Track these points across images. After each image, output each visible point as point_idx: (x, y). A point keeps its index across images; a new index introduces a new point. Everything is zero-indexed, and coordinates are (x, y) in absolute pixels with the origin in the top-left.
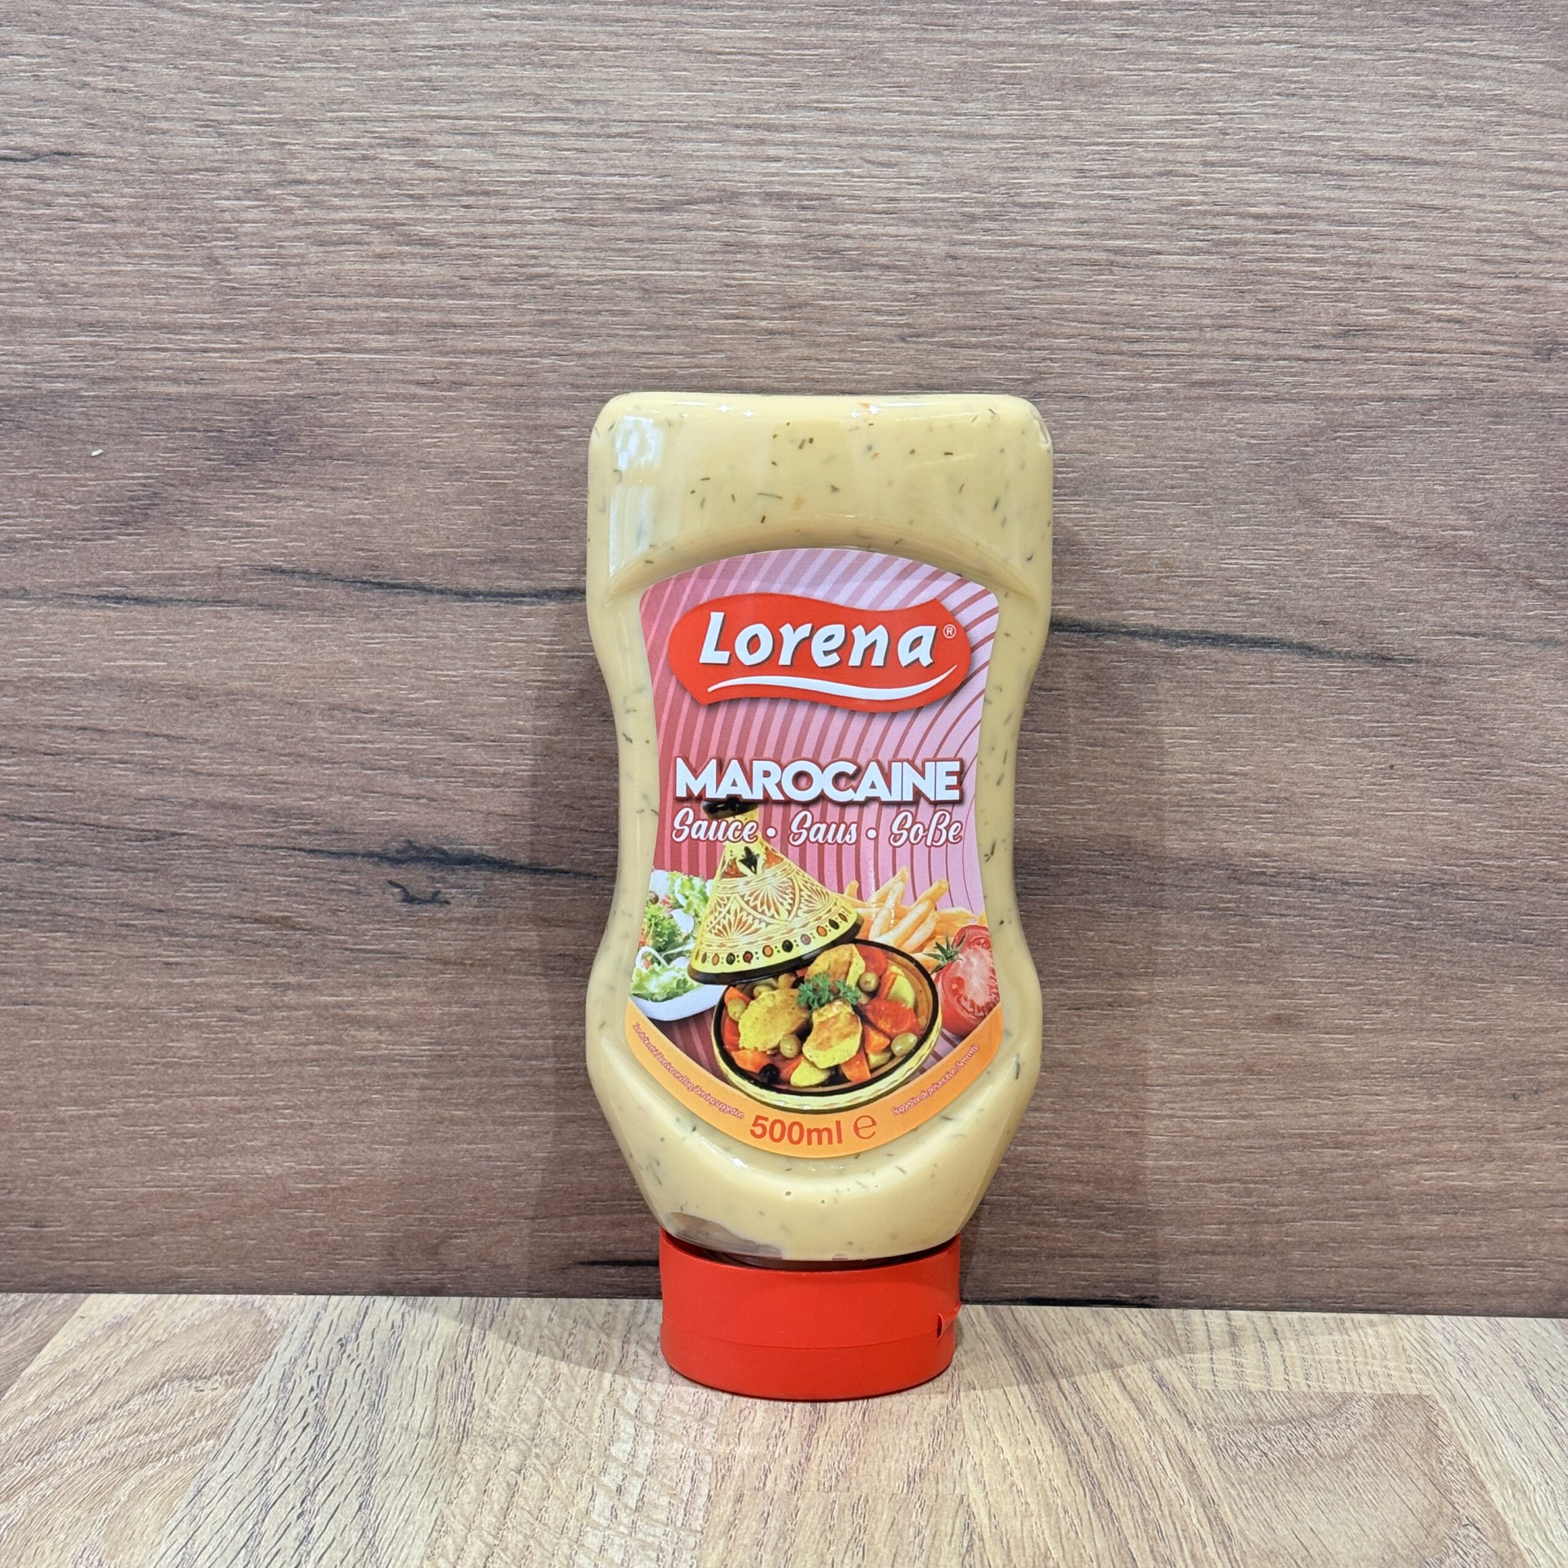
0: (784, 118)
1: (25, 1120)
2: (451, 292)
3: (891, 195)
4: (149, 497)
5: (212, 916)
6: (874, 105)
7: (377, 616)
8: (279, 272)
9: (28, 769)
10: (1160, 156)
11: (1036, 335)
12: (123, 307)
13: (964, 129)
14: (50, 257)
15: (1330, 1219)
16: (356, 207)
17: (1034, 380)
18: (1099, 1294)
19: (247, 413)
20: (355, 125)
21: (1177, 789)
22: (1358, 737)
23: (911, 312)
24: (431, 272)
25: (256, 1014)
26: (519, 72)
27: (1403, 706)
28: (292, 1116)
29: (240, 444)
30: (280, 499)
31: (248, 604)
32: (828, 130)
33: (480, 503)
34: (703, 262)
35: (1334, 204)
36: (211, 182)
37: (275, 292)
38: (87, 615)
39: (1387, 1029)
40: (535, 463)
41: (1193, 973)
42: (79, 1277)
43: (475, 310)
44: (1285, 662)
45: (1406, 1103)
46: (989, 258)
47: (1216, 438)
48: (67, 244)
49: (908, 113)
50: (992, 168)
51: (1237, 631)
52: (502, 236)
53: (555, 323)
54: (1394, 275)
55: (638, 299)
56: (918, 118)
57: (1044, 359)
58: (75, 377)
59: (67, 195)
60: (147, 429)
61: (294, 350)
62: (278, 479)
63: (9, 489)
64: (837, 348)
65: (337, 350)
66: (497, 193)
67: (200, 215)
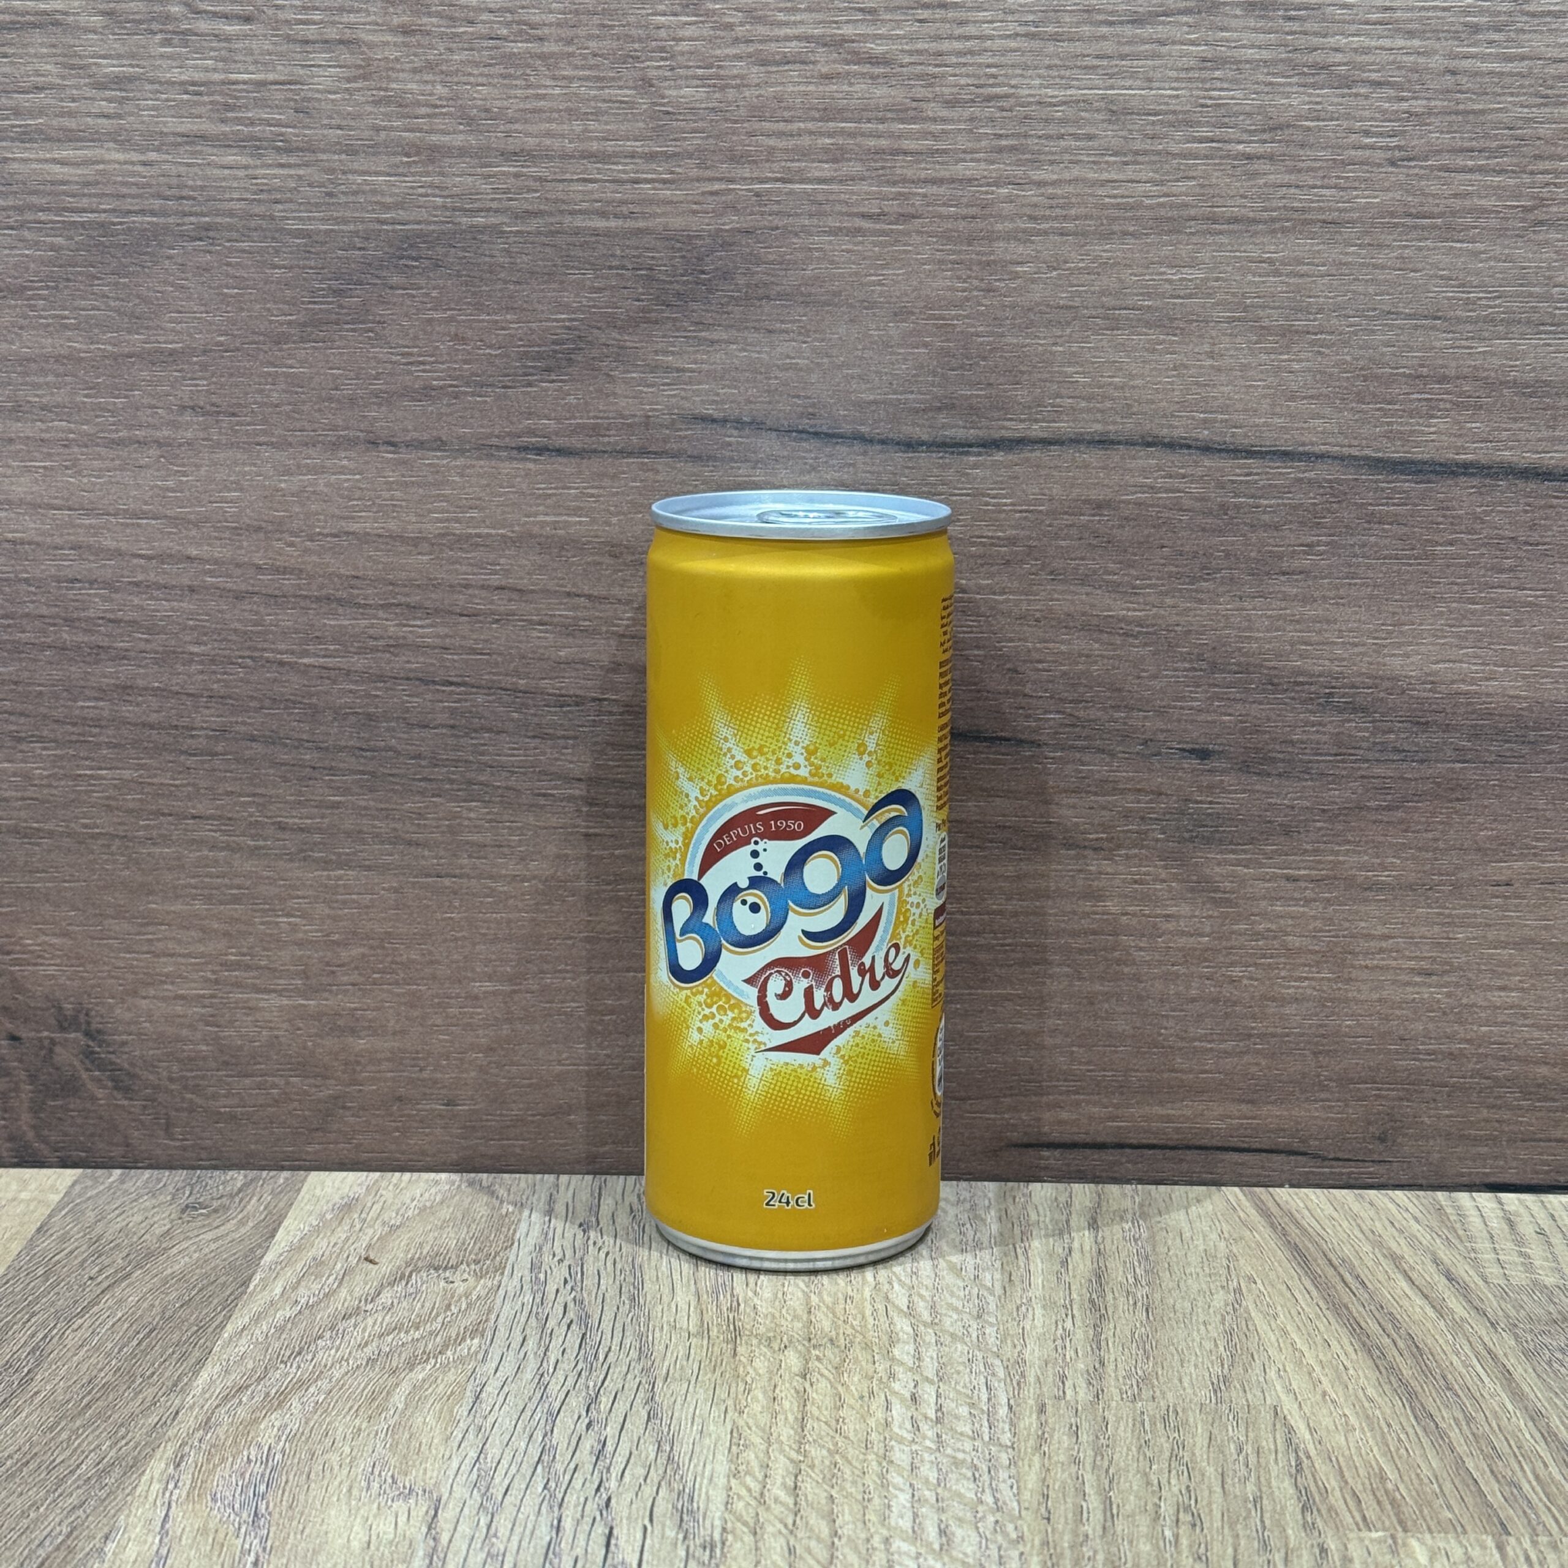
1: (437, 996)
2: (902, 115)
3: (1387, 3)
4: (574, 341)
7: (814, 469)
8: (717, 95)
12: (549, 134)
14: (472, 79)
16: (801, 22)
17: (1531, 209)
19: (680, 250)
23: (1403, 133)
24: (881, 93)
29: (671, 282)
30: (713, 342)
31: (675, 455)
33: (926, 346)
34: (1177, 80)
37: (712, 116)
38: (507, 468)
40: (984, 301)
43: (926, 134)
46: (1492, 73)
48: (490, 65)
52: (960, 53)
53: (1012, 149)
57: (1547, 184)
58: (497, 211)
60: (573, 267)
61: (731, 181)
62: (711, 321)
63: (425, 332)
64: (1321, 173)
65: (777, 180)
66: (956, 6)
67: (634, 32)
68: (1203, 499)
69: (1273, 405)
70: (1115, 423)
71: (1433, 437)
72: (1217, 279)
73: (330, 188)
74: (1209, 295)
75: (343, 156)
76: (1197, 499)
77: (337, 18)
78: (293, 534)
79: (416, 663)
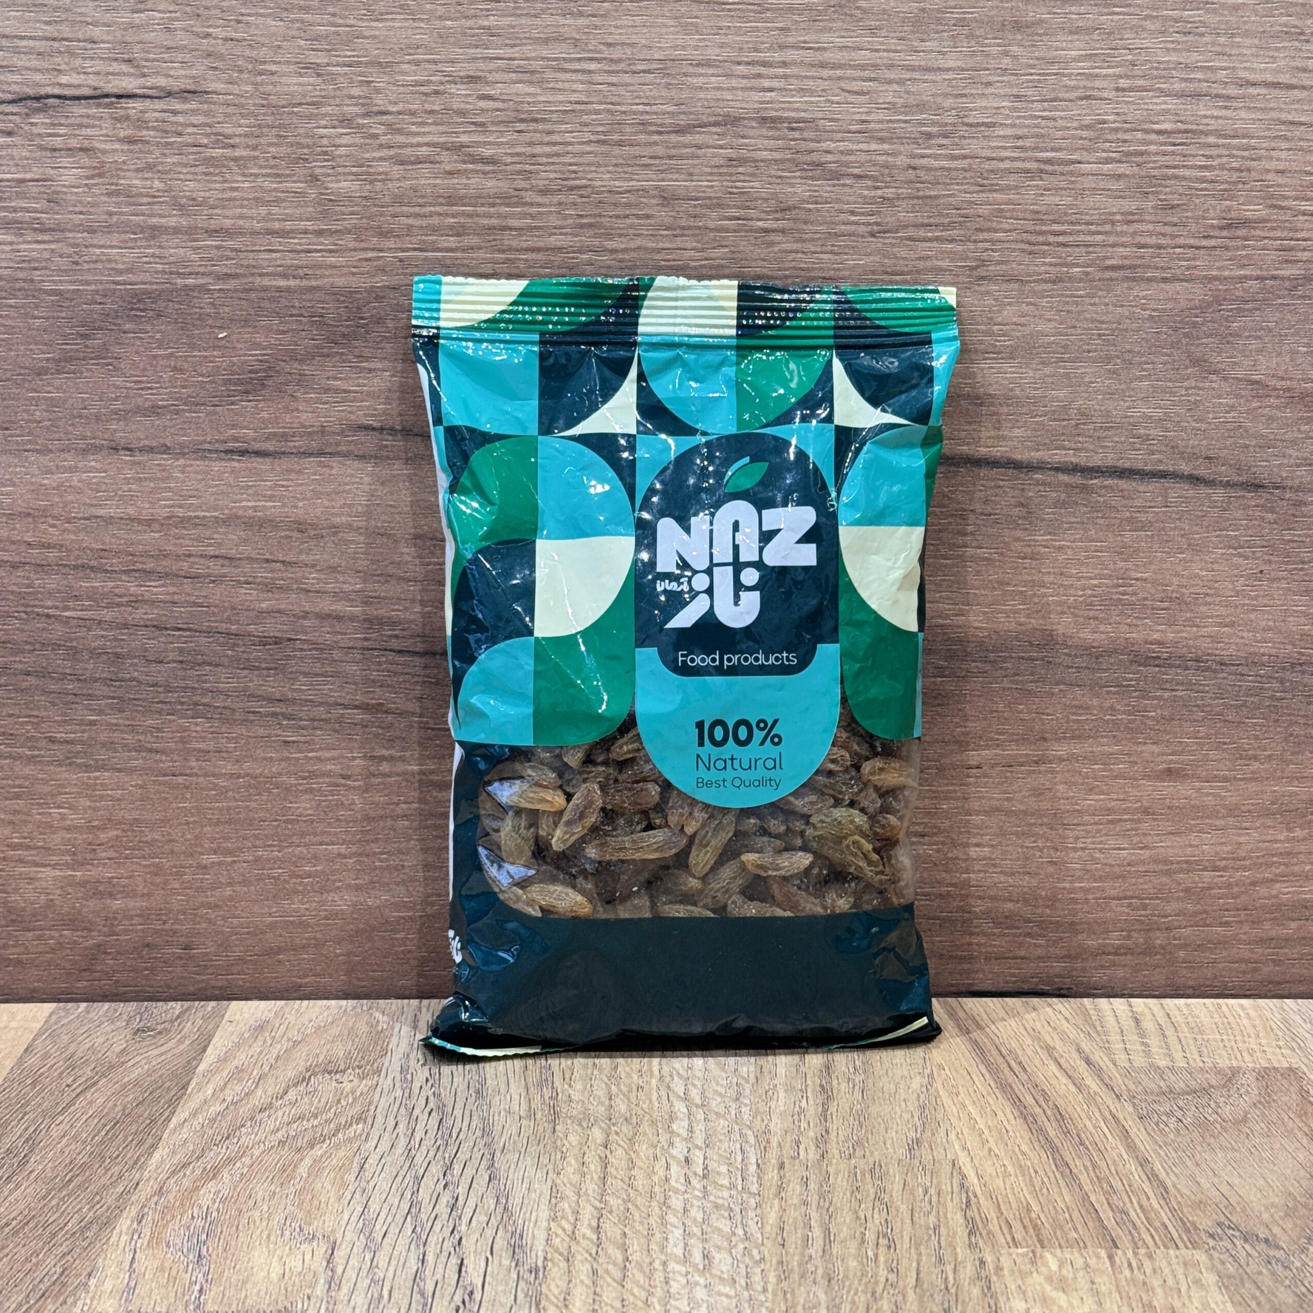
0: (777, 56)
1: (175, 866)
2: (507, 201)
3: (864, 117)
4: (265, 371)
5: (321, 704)
6: (850, 44)
8: (368, 187)
9: (171, 589)
10: (1081, 84)
11: (980, 230)
12: (242, 217)
13: (923, 63)
14: (182, 177)
15: (1208, 926)
16: (429, 133)
17: (977, 267)
18: (1026, 987)
19: (343, 301)
20: (428, 66)
21: (1090, 592)
22: (1235, 548)
23: (879, 213)
24: (491, 185)
25: (357, 780)
26: (562, 21)
27: (1270, 523)
28: (387, 860)
29: (338, 326)
30: (370, 371)
31: (346, 455)
32: (813, 66)
34: (711, 174)
35: (1221, 121)
36: (312, 114)
37: (364, 202)
38: (217, 466)
39: (1256, 778)
41: (1102, 737)
42: (220, 988)
43: (525, 215)
44: (1178, 491)
45: (1270, 834)
46: (943, 168)
47: (1125, 311)
48: (195, 166)
49: (877, 51)
50: (945, 95)
51: (1140, 466)
52: (548, 155)
53: (591, 225)
54: (1268, 178)
56: (886, 54)
57: (987, 250)
58: (203, 274)
59: (195, 126)
60: (262, 316)
61: (381, 250)
62: (369, 355)
63: (152, 365)
64: (819, 243)
65: (415, 249)
66: (544, 120)
67: (303, 141)
73: (76, 258)
75: (85, 234)
77: (77, 132)
78: (54, 518)
79: (153, 614)
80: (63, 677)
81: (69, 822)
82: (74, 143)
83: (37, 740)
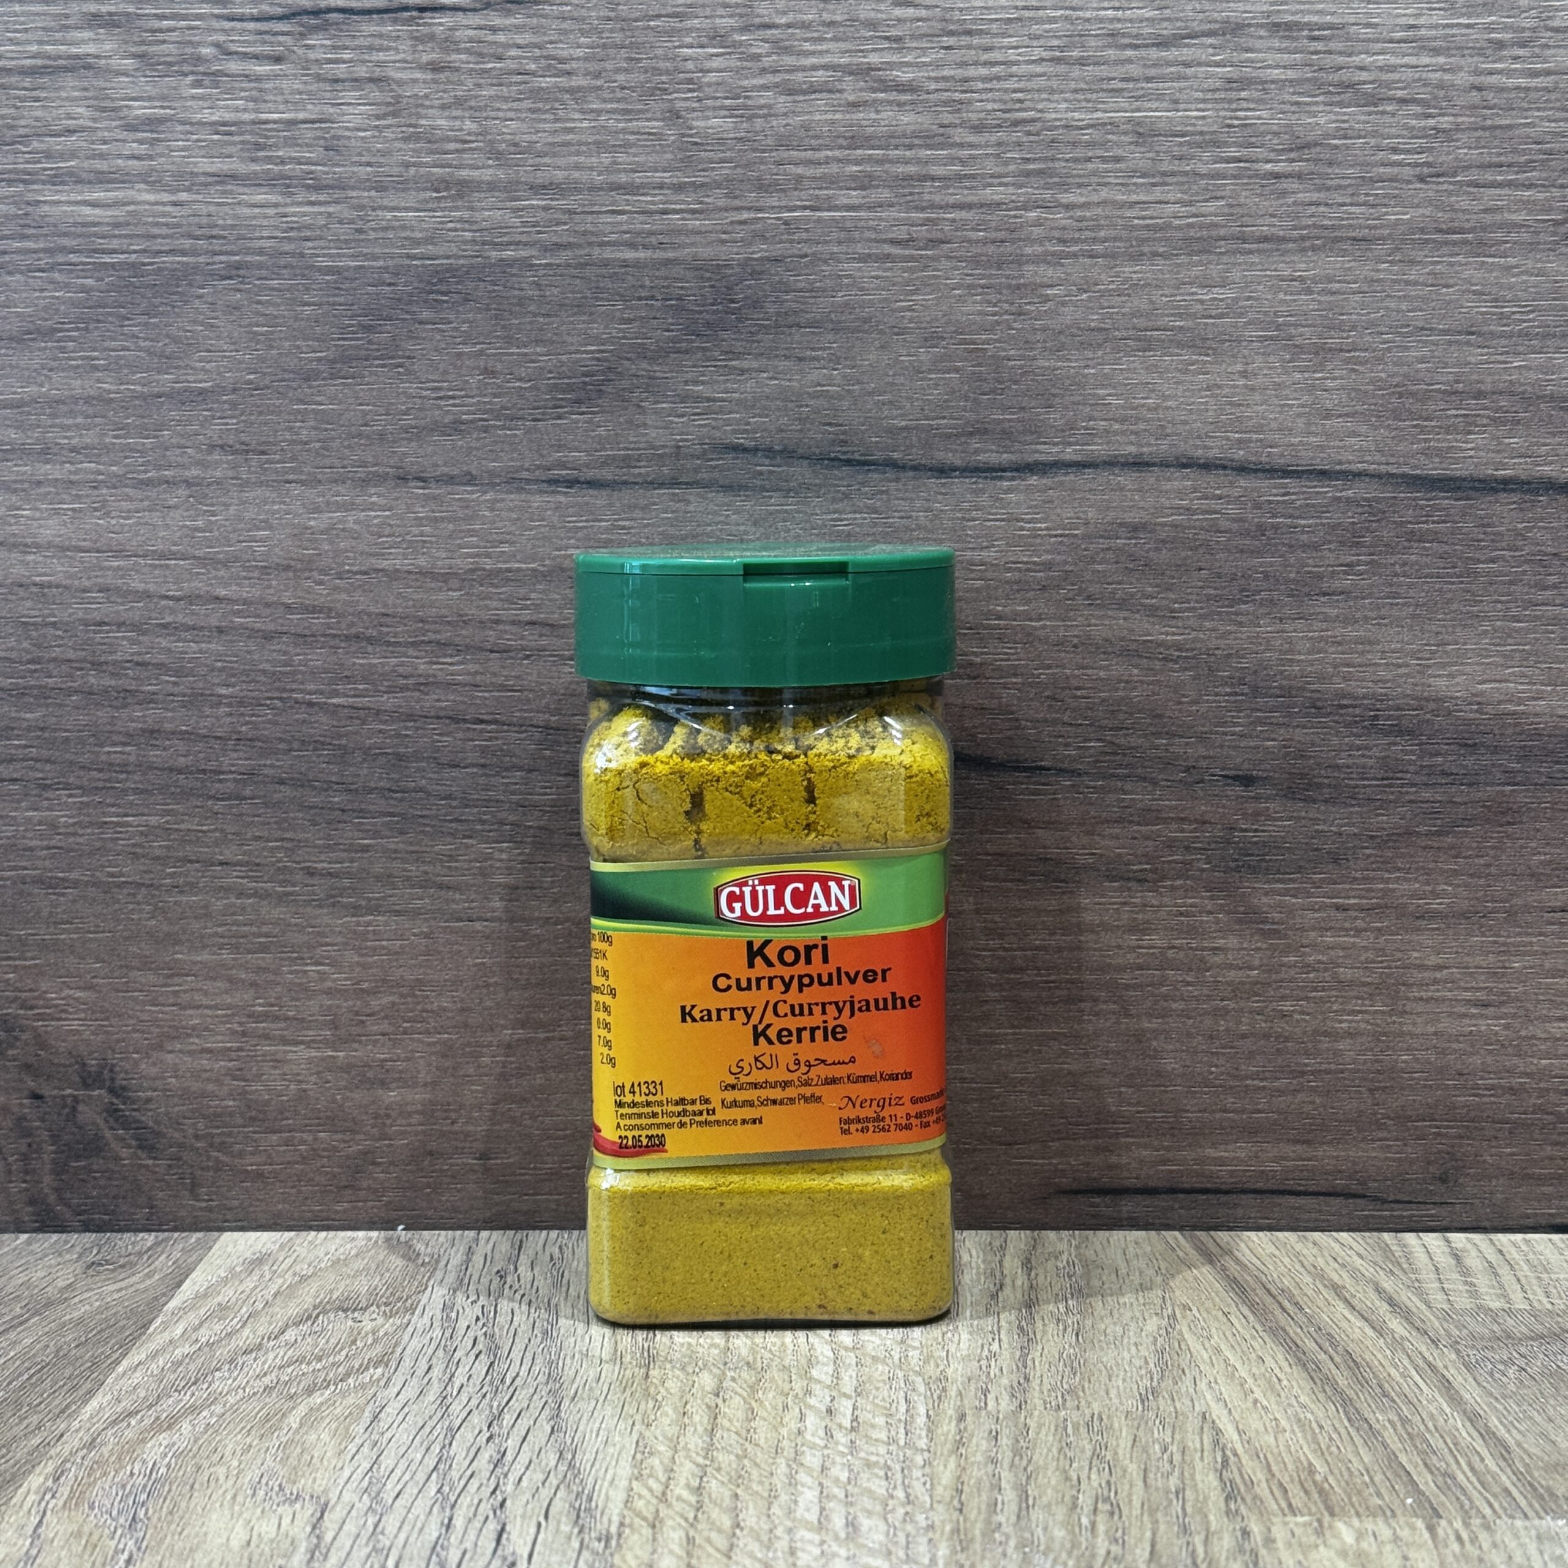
1: (469, 1044)
2: (928, 141)
3: (1411, 22)
4: (603, 373)
7: (846, 496)
8: (745, 125)
9: (472, 667)
12: (577, 167)
14: (501, 114)
16: (827, 52)
19: (709, 279)
23: (1430, 150)
24: (907, 119)
29: (701, 312)
30: (743, 371)
31: (707, 485)
33: (957, 370)
34: (1204, 101)
36: (673, 29)
37: (739, 146)
38: (537, 501)
40: (1015, 325)
42: (526, 1213)
46: (1518, 88)
48: (519, 100)
52: (984, 79)
53: (1040, 172)
55: (1131, 143)
58: (526, 244)
59: (519, 47)
60: (602, 299)
61: (760, 210)
62: (742, 350)
63: (455, 367)
64: (1350, 191)
65: (805, 208)
66: (981, 32)
67: (661, 65)
68: (1241, 520)
69: (1308, 424)
70: (1150, 445)
71: (1472, 453)
72: (1249, 298)
73: (360, 225)
74: (1241, 315)
75: (373, 193)
76: (1234, 520)
77: (366, 57)
78: (323, 572)
79: (446, 701)
80: (328, 787)
81: (329, 984)
82: (362, 71)
83: (291, 871)
